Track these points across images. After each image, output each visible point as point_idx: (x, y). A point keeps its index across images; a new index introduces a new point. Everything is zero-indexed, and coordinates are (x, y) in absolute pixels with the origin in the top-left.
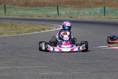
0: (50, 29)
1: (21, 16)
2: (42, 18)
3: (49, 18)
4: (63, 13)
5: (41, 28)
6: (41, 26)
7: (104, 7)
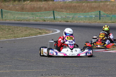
0: (46, 33)
1: (18, 21)
2: (38, 22)
3: (45, 22)
4: (59, 17)
5: (38, 32)
6: (38, 30)
7: (100, 11)
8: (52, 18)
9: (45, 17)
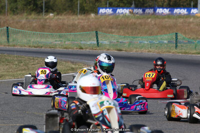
1: (35, 47)
2: (70, 51)
3: (82, 50)
4: (106, 42)
5: (69, 67)
6: (70, 63)
7: (176, 34)
8: (94, 44)
9: (82, 42)
